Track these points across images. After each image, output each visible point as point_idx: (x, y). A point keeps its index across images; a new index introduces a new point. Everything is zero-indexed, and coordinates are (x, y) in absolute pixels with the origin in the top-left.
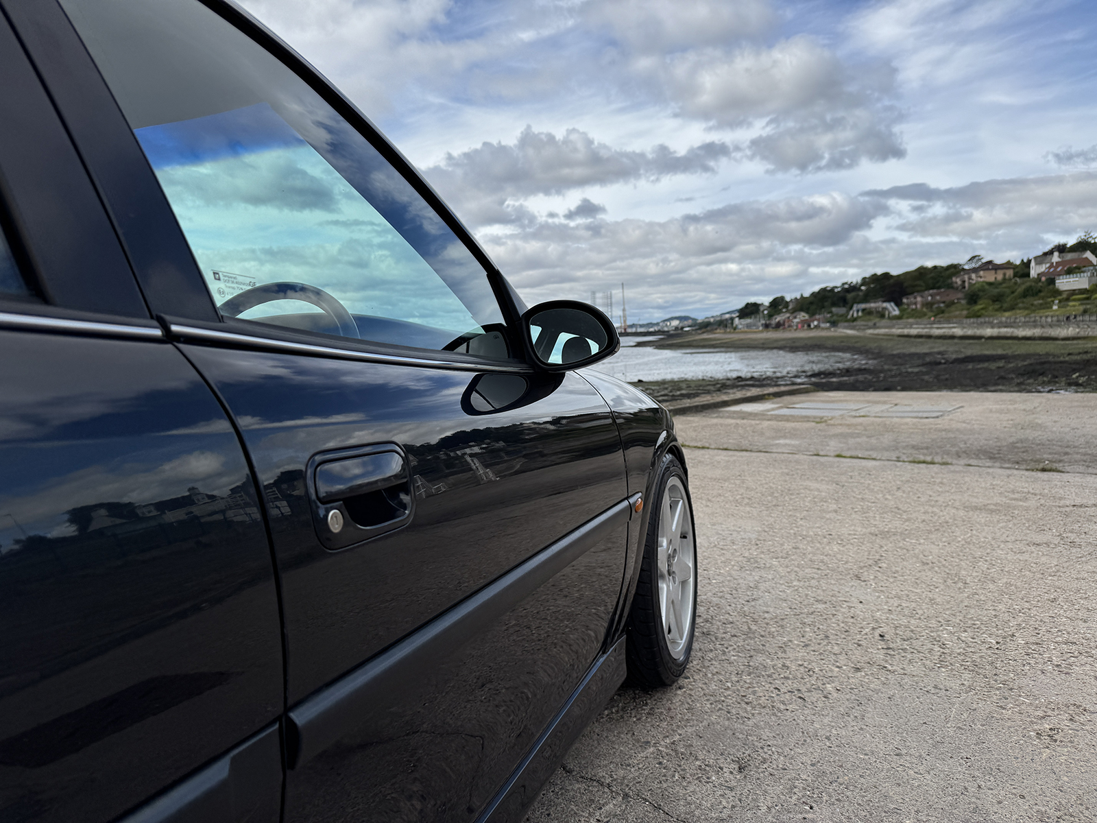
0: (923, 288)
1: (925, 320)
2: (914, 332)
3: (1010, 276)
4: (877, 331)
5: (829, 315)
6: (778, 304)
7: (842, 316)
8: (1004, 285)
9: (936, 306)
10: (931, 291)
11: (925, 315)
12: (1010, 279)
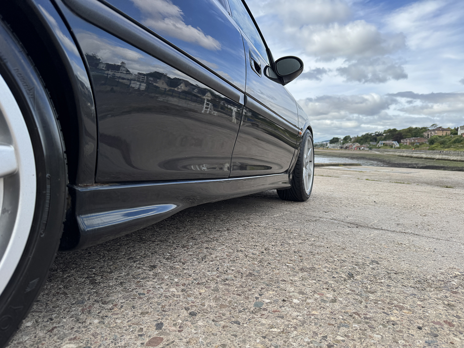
0: (410, 137)
1: (410, 150)
2: (405, 154)
3: (449, 133)
4: (388, 153)
5: (369, 145)
6: (346, 139)
7: (374, 146)
8: (446, 138)
9: (415, 144)
10: (414, 138)
11: (410, 147)
12: (449, 135)
